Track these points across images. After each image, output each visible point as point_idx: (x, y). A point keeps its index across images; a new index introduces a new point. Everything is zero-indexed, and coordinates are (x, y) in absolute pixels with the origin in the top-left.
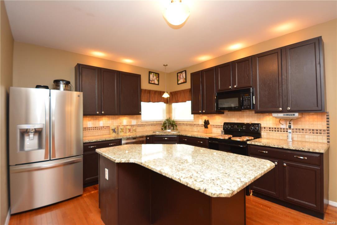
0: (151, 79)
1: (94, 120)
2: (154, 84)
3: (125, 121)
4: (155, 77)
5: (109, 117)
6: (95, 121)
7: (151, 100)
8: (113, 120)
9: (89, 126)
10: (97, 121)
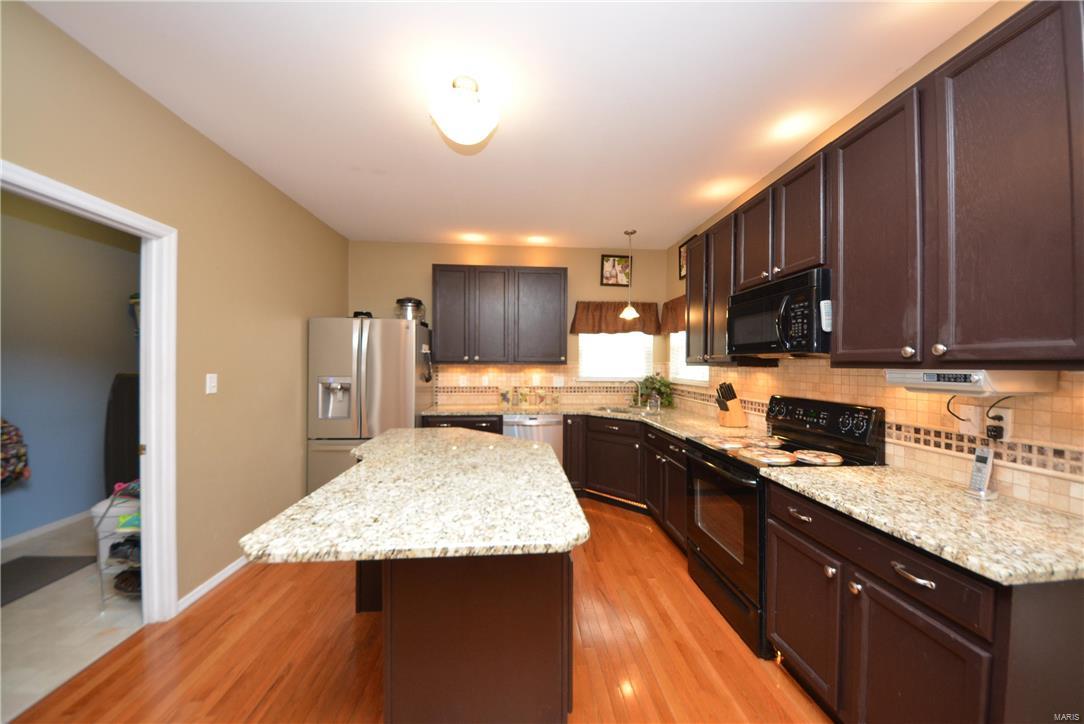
0: (606, 274)
1: (471, 372)
2: (617, 285)
3: (536, 377)
4: (618, 268)
5: (501, 368)
6: (473, 374)
7: (603, 327)
8: (509, 375)
9: (462, 385)
10: (477, 374)
